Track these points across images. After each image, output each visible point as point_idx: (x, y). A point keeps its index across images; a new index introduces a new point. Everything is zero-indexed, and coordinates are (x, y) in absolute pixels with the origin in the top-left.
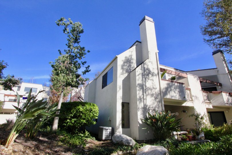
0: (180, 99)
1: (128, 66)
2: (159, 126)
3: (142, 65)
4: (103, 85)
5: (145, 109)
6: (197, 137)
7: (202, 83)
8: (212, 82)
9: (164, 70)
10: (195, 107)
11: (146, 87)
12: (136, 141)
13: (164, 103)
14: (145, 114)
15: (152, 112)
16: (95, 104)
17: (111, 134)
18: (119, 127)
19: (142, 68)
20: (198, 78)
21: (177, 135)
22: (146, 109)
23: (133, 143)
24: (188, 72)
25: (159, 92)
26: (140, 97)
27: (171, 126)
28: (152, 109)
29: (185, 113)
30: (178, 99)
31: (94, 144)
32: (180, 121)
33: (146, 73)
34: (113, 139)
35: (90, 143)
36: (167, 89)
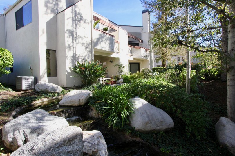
0: (109, 51)
1: (55, 5)
2: (87, 74)
3: (73, 7)
4: (17, 24)
5: (74, 58)
6: (117, 81)
7: (129, 38)
8: (136, 39)
9: (98, 19)
10: (120, 59)
11: (76, 34)
12: (63, 88)
13: (94, 53)
14: (74, 63)
15: (81, 61)
16: (6, 50)
17: (34, 83)
18: (44, 76)
19: (73, 12)
20: (127, 33)
21: (103, 81)
22: (76, 58)
23: (60, 89)
24: (121, 26)
25: (90, 42)
26: (69, 45)
27: (98, 74)
28: (82, 58)
29: (112, 63)
30: (107, 50)
31: (10, 95)
32: (106, 69)
33: (77, 19)
34: (36, 88)
35: (4, 94)
36: (98, 39)
